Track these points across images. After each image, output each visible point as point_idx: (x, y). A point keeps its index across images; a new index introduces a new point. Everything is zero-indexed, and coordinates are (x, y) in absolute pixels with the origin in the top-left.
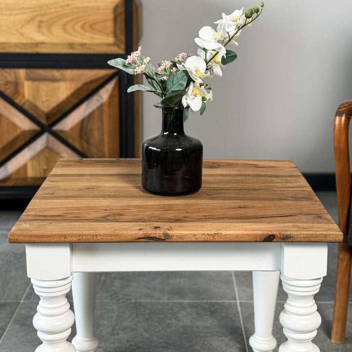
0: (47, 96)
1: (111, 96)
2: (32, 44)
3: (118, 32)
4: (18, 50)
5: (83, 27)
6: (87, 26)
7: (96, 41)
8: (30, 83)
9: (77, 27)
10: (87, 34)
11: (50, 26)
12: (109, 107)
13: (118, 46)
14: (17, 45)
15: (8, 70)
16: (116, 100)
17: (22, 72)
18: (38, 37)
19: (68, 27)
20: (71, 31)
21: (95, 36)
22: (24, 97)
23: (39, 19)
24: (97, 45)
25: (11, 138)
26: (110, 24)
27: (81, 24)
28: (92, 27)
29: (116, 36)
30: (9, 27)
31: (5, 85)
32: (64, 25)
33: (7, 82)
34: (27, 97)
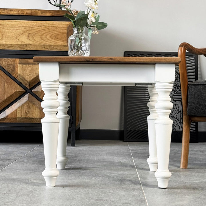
0: (30, 73)
2: (24, 45)
4: (16, 49)
5: (51, 37)
6: (53, 36)
7: (58, 44)
8: (21, 65)
9: (48, 37)
10: (53, 40)
11: (34, 36)
14: (16, 45)
15: (10, 59)
17: (17, 60)
18: (28, 42)
19: (43, 36)
20: (45, 39)
21: (57, 41)
22: (17, 73)
23: (28, 32)
24: (58, 46)
25: (9, 95)
27: (50, 35)
28: (56, 37)
30: (13, 36)
31: (8, 66)
32: (41, 36)
33: (9, 65)
34: (19, 73)
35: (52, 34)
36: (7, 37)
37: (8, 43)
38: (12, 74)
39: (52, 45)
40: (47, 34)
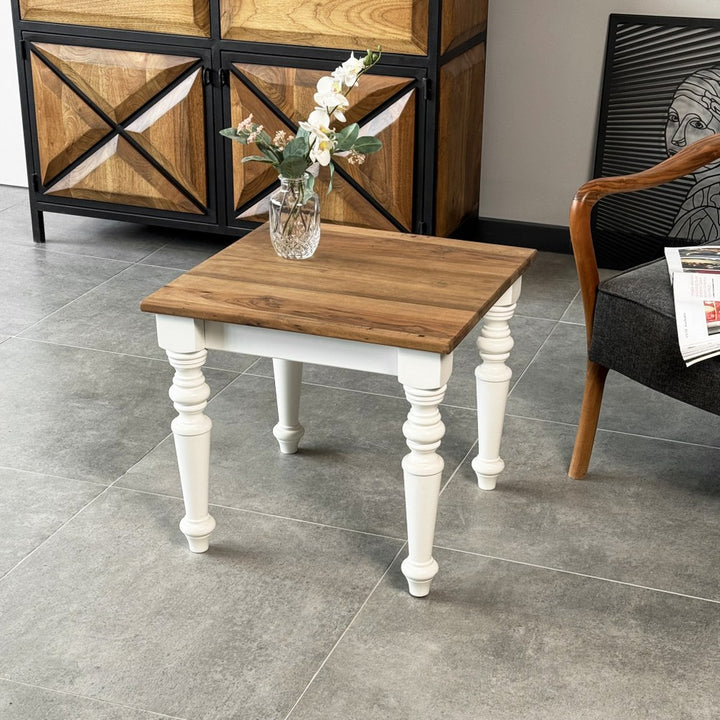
1: (403, 116)
2: (306, 34)
3: (418, 26)
4: (289, 42)
5: (371, 16)
6: (376, 14)
7: (387, 36)
8: (300, 88)
9: (364, 15)
10: (377, 25)
11: (330, 11)
12: (400, 130)
13: (417, 44)
14: (288, 34)
15: (274, 68)
16: (411, 121)
17: (292, 72)
18: (315, 27)
19: (353, 14)
20: (356, 20)
21: (387, 29)
22: (292, 107)
24: (389, 41)
26: (408, 12)
27: (369, 10)
28: (383, 17)
29: (414, 31)
30: (278, 10)
31: (270, 89)
32: (347, 11)
33: (272, 84)
34: (296, 107)
35: (374, 7)
36: (265, 11)
37: (270, 27)
38: (280, 107)
39: (374, 39)
40: (362, 7)
